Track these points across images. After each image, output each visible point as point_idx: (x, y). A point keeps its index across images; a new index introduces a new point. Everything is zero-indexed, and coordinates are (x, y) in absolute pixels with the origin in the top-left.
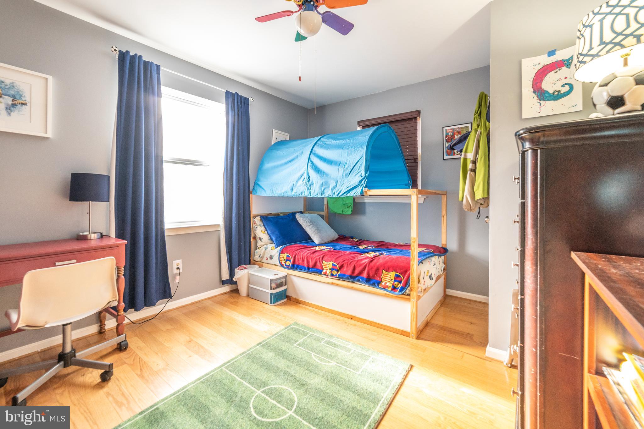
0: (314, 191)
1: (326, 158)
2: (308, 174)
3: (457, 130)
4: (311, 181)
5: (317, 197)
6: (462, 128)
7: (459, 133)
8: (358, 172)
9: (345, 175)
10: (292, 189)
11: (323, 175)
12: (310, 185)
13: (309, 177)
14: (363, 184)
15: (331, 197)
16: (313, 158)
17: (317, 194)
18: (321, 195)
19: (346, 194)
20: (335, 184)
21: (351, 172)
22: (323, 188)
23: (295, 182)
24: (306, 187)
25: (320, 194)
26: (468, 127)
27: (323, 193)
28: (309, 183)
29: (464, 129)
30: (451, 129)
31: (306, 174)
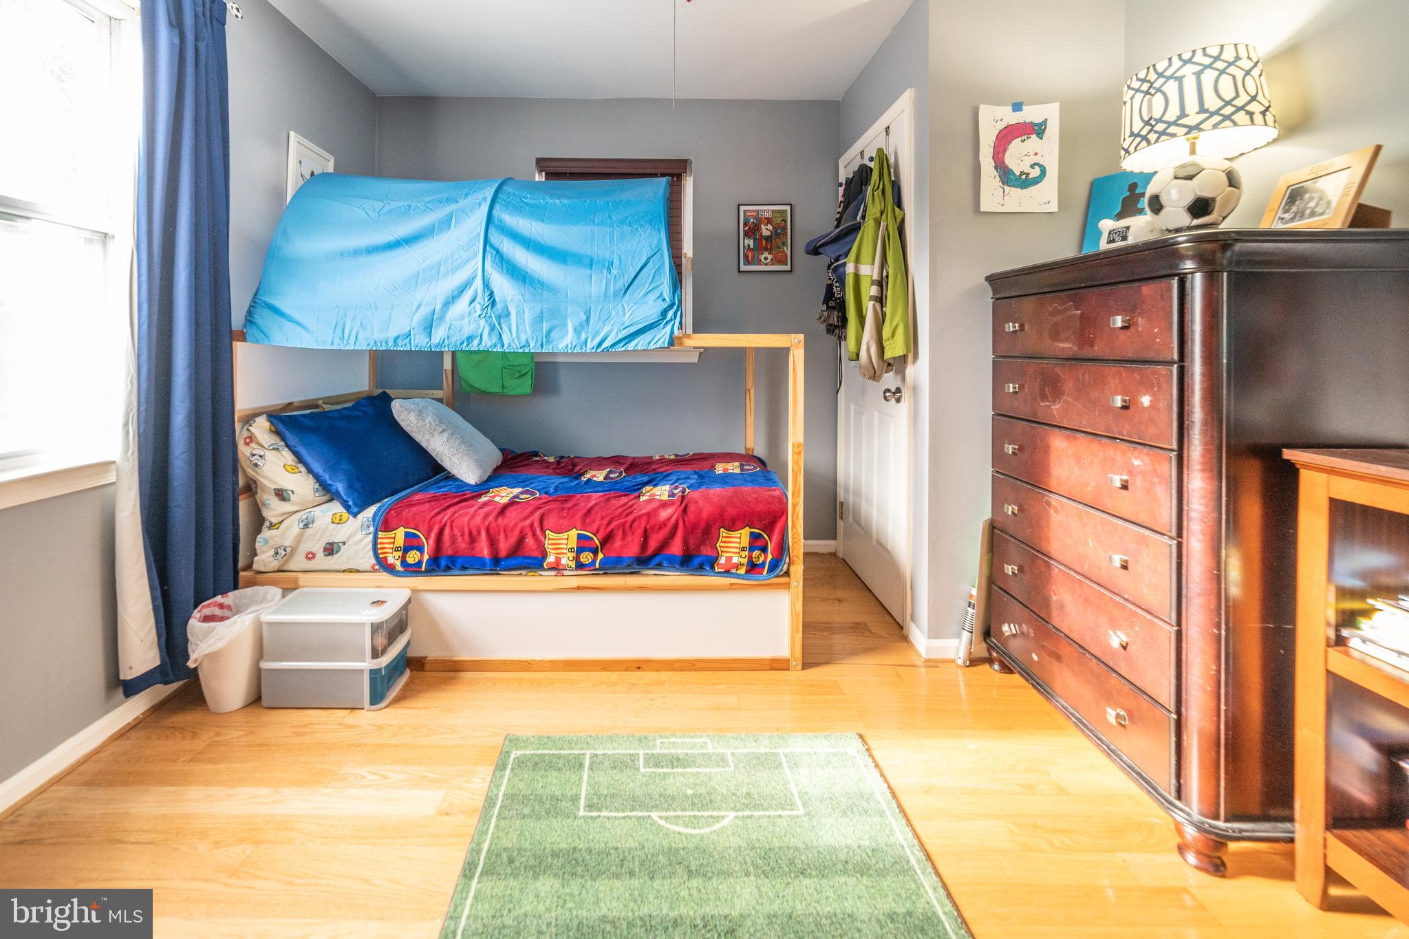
0: (514, 335)
1: (542, 241)
2: (486, 285)
3: (766, 215)
4: (499, 306)
5: (527, 351)
6: (774, 211)
7: (769, 221)
8: (649, 289)
9: (614, 293)
10: (429, 328)
11: (539, 290)
12: (499, 317)
13: (491, 294)
14: (671, 320)
15: (575, 351)
16: (496, 238)
17: (528, 342)
18: (542, 345)
19: (622, 344)
20: (585, 318)
21: (631, 288)
22: (545, 327)
23: (439, 307)
24: (482, 322)
25: (539, 344)
26: (784, 211)
27: (548, 342)
28: (495, 309)
29: (779, 215)
30: (754, 211)
31: (478, 283)
